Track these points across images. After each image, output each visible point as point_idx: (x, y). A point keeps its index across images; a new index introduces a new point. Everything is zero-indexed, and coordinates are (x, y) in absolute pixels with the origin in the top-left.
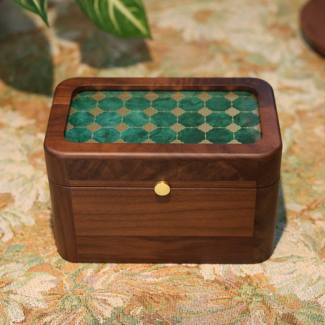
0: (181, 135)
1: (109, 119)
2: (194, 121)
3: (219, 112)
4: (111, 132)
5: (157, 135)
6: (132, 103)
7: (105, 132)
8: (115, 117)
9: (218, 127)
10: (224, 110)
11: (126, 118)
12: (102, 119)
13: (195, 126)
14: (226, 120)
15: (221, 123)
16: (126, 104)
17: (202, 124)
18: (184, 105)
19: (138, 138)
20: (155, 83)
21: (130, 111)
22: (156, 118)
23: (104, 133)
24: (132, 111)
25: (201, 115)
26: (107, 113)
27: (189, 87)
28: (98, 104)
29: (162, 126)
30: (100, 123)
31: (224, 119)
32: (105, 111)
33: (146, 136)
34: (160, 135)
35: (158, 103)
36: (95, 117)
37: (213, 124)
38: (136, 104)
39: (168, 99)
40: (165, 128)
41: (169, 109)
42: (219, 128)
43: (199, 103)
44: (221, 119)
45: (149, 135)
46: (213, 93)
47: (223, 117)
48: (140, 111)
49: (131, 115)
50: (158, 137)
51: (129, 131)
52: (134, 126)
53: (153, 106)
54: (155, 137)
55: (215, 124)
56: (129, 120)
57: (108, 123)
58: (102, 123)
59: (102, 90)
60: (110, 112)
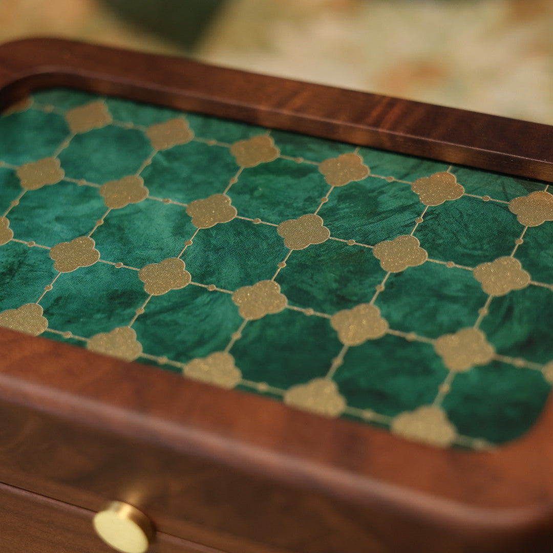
0: (254, 332)
1: (59, 211)
2: (335, 286)
3: (452, 265)
4: (28, 265)
5: (168, 317)
6: (176, 165)
7: (11, 260)
8: (83, 209)
9: (408, 330)
10: (475, 261)
11: (113, 221)
12: (34, 208)
13: (327, 307)
14: (456, 307)
15: (432, 316)
16: (155, 164)
17: (358, 302)
18: (345, 208)
19: (98, 311)
20: (281, 105)
21: (148, 196)
22: (214, 242)
23: (4, 267)
24: (151, 198)
25: (377, 262)
26: (70, 188)
27: (392, 137)
28: (66, 144)
29: (214, 279)
30: (22, 220)
31: (454, 300)
32: (68, 179)
33: (129, 311)
34: (180, 316)
35: (260, 180)
36: (22, 194)
37: (397, 316)
38: (185, 172)
39: (301, 172)
40: (215, 292)
41: (281, 214)
42: (411, 336)
43: (402, 209)
44: (441, 297)
45: (141, 310)
46: (476, 178)
47: (454, 289)
48: (175, 202)
49: (139, 211)
50: (167, 325)
51: (89, 277)
52: (117, 260)
53: (234, 191)
54: (157, 324)
55: (405, 316)
56: (120, 229)
57: (45, 226)
58: (25, 223)
59: (111, 96)
60: (84, 183)
